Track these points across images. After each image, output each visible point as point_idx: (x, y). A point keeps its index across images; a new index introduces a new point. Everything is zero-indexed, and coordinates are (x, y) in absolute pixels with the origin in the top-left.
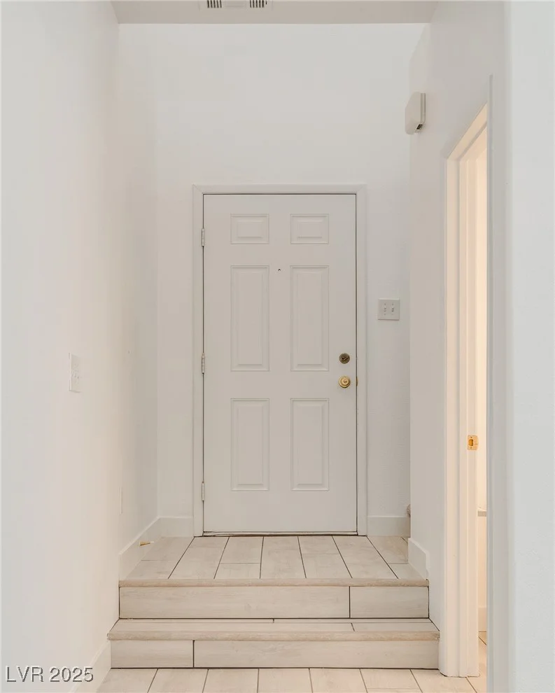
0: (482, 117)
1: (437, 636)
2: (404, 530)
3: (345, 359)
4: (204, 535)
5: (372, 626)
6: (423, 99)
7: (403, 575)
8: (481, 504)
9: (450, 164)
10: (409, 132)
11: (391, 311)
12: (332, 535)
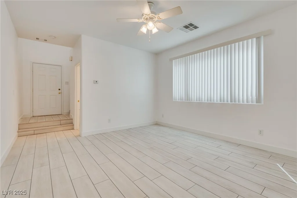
0: (79, 64)
1: (73, 125)
2: (69, 113)
3: (59, 89)
4: (33, 117)
5: (64, 125)
6: (72, 57)
7: (68, 118)
8: (79, 109)
9: (76, 67)
10: (70, 61)
11: (67, 83)
12: (57, 115)
